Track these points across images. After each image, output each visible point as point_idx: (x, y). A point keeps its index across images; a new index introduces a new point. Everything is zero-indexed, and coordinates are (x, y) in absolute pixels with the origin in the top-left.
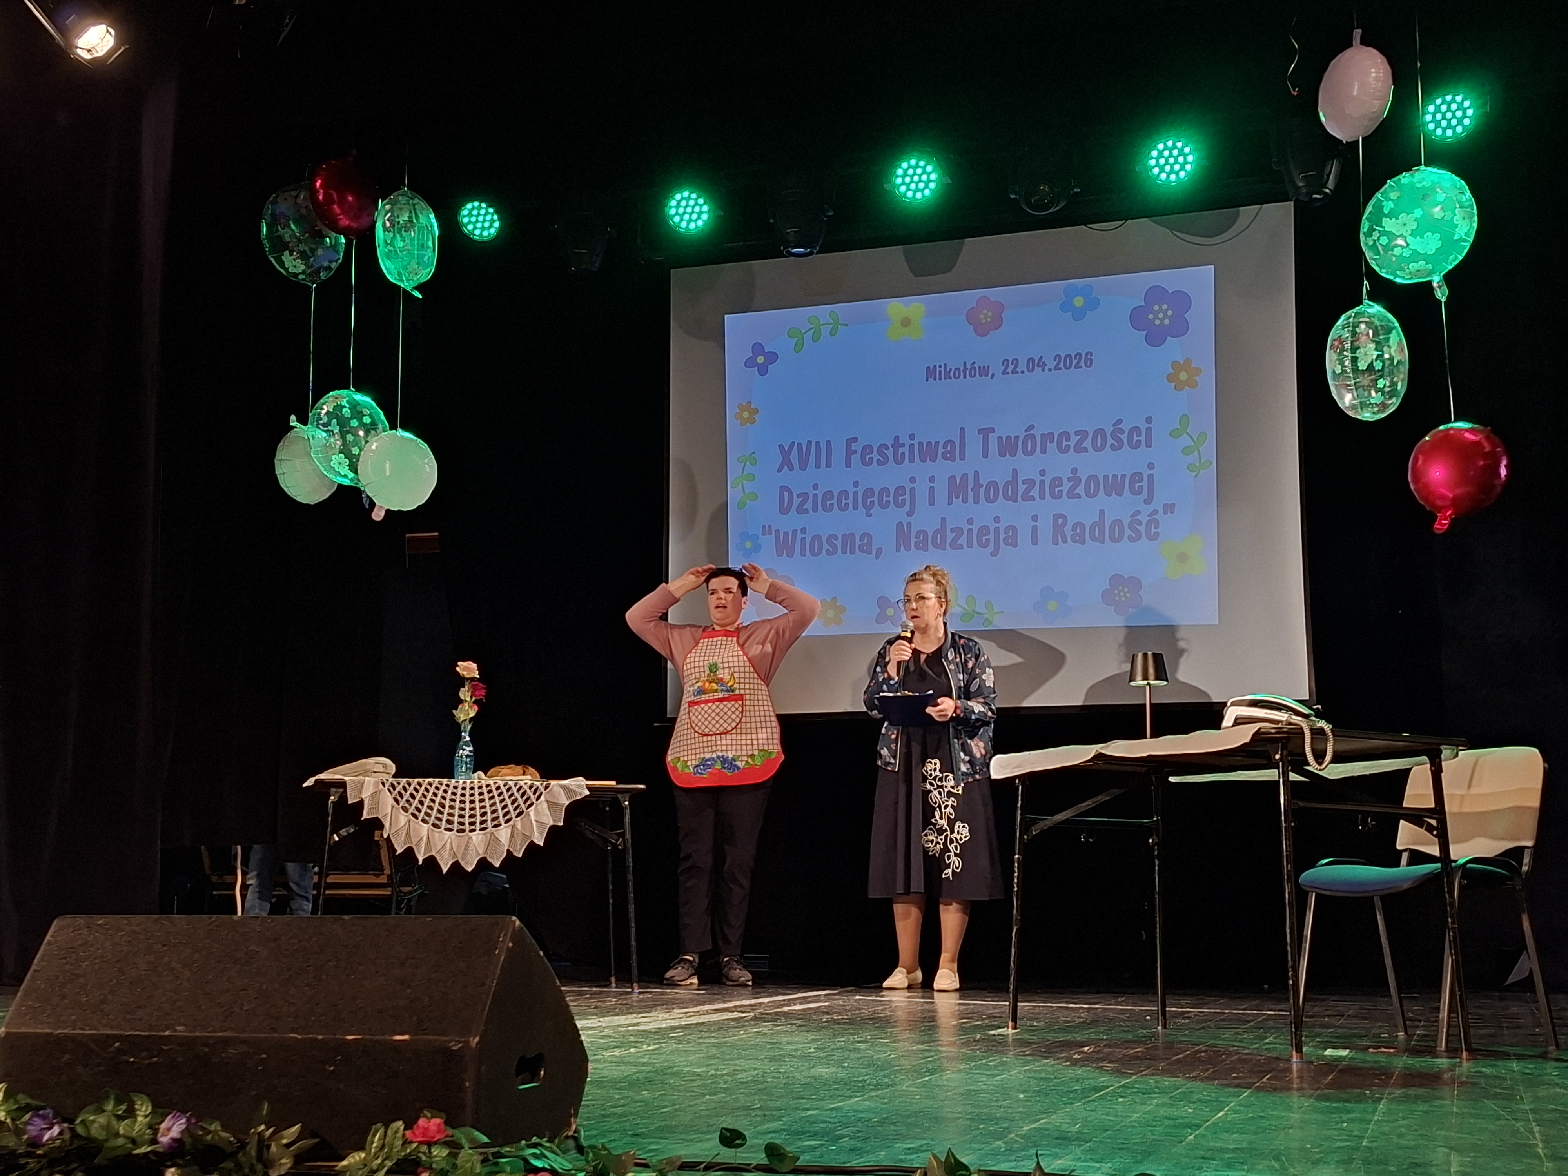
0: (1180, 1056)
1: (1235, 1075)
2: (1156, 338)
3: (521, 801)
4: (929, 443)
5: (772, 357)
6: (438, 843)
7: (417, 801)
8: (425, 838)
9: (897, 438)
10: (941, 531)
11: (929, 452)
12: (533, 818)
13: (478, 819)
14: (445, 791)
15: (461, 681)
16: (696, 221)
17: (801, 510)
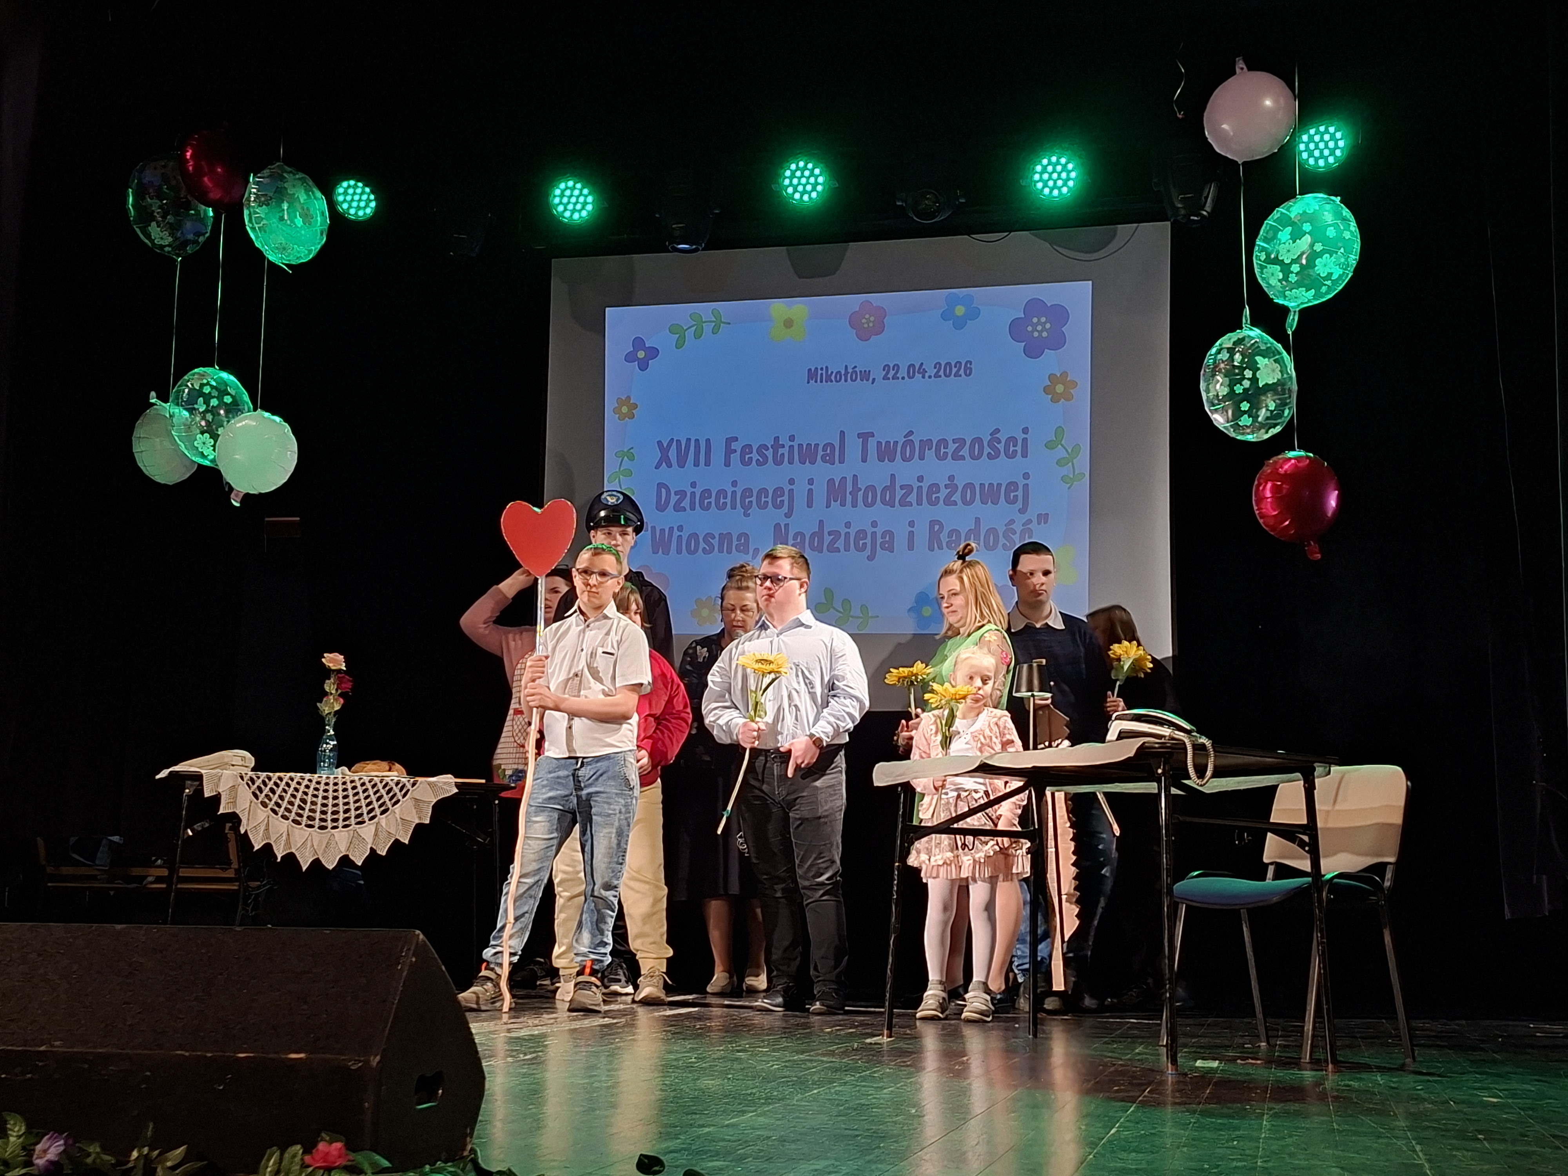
1: (1117, 1088)
2: (1033, 351)
3: (386, 798)
4: (809, 445)
5: (653, 353)
6: (298, 839)
7: (277, 796)
8: (284, 835)
9: (777, 439)
10: (819, 534)
11: (808, 454)
12: (398, 816)
13: (341, 816)
14: (307, 787)
15: (327, 673)
16: (580, 211)
17: (678, 508)
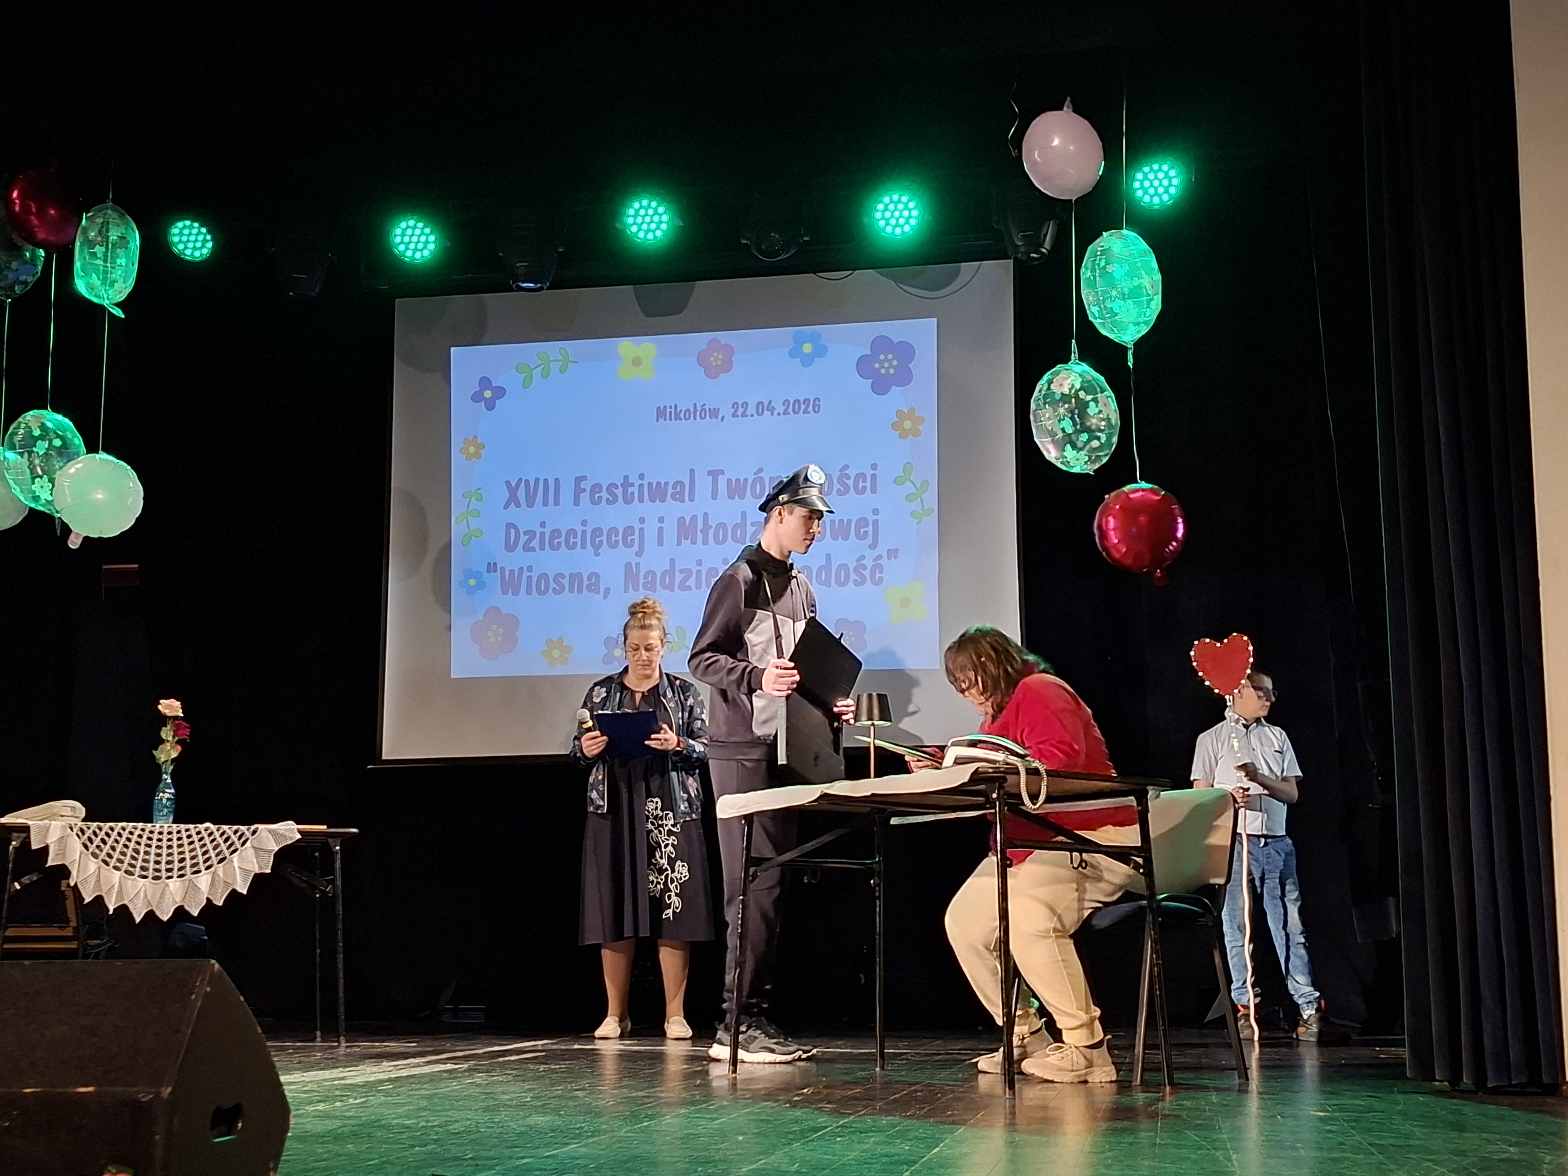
0: (897, 1096)
1: (949, 1113)
2: (880, 386)
3: (224, 847)
4: (659, 483)
5: (500, 392)
6: (131, 891)
7: (108, 846)
8: (116, 887)
9: (626, 478)
10: (670, 572)
11: (658, 493)
12: (236, 864)
13: (176, 865)
14: (140, 836)
15: (163, 720)
16: (421, 250)
17: (527, 548)
